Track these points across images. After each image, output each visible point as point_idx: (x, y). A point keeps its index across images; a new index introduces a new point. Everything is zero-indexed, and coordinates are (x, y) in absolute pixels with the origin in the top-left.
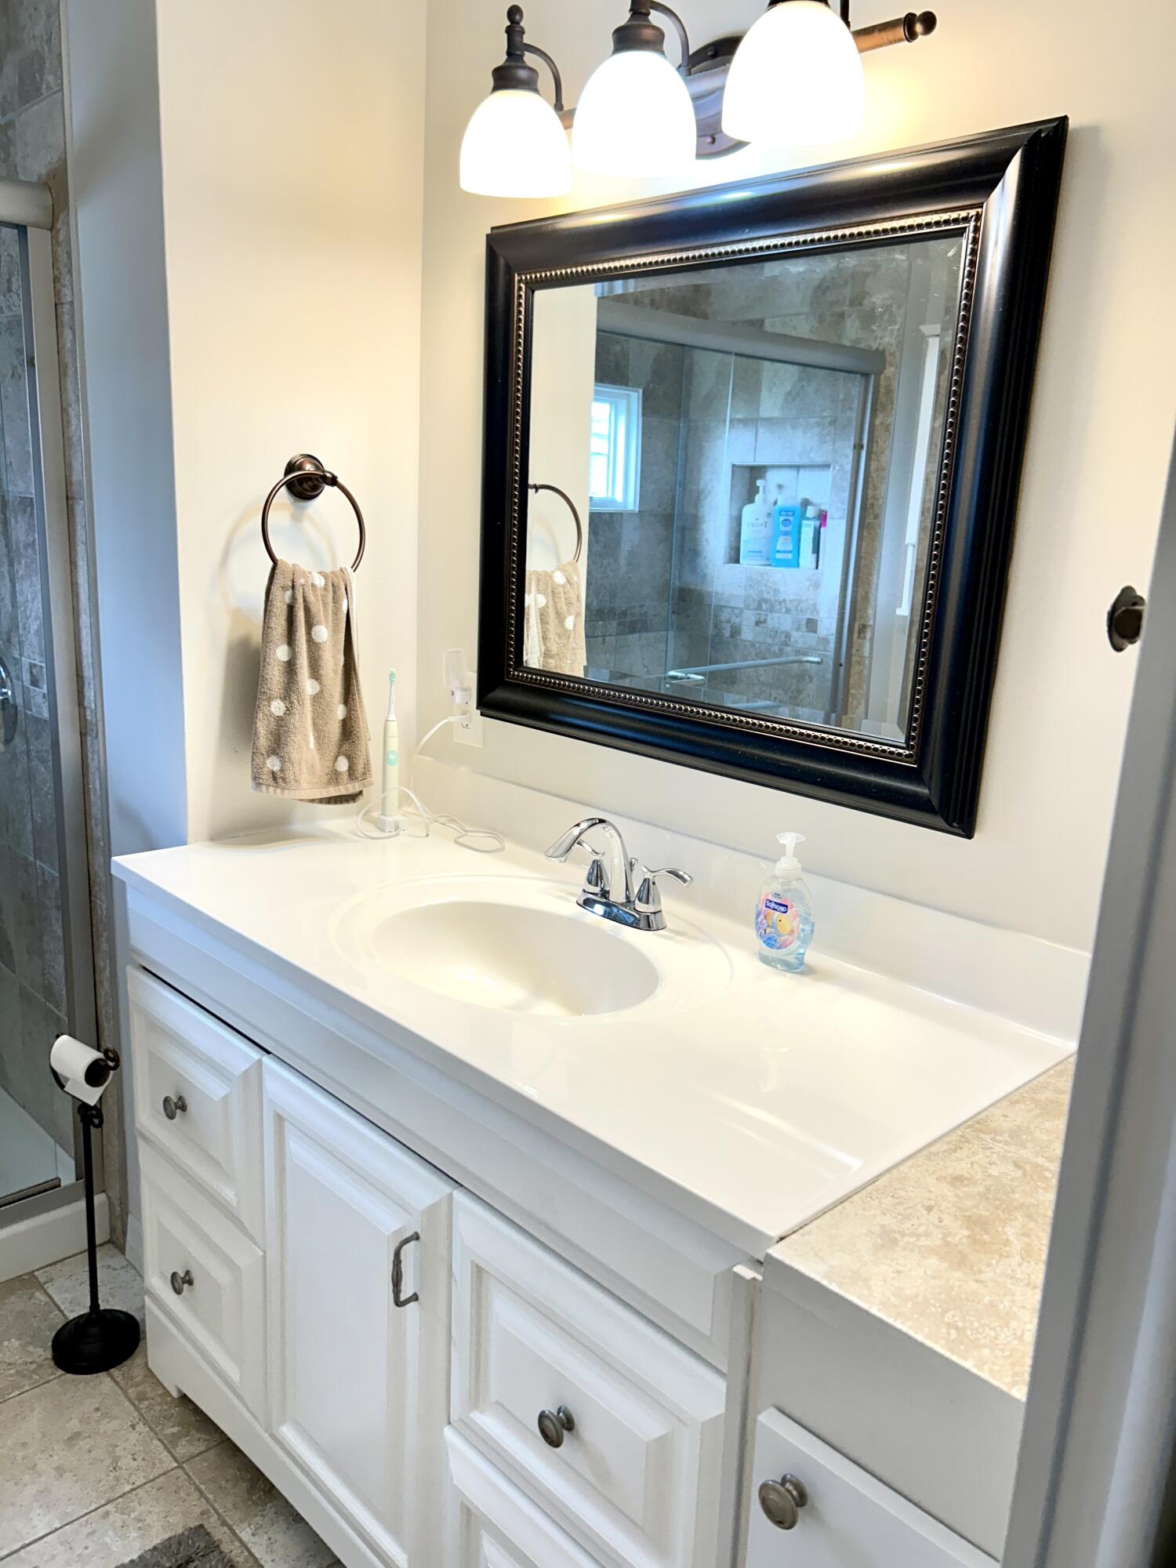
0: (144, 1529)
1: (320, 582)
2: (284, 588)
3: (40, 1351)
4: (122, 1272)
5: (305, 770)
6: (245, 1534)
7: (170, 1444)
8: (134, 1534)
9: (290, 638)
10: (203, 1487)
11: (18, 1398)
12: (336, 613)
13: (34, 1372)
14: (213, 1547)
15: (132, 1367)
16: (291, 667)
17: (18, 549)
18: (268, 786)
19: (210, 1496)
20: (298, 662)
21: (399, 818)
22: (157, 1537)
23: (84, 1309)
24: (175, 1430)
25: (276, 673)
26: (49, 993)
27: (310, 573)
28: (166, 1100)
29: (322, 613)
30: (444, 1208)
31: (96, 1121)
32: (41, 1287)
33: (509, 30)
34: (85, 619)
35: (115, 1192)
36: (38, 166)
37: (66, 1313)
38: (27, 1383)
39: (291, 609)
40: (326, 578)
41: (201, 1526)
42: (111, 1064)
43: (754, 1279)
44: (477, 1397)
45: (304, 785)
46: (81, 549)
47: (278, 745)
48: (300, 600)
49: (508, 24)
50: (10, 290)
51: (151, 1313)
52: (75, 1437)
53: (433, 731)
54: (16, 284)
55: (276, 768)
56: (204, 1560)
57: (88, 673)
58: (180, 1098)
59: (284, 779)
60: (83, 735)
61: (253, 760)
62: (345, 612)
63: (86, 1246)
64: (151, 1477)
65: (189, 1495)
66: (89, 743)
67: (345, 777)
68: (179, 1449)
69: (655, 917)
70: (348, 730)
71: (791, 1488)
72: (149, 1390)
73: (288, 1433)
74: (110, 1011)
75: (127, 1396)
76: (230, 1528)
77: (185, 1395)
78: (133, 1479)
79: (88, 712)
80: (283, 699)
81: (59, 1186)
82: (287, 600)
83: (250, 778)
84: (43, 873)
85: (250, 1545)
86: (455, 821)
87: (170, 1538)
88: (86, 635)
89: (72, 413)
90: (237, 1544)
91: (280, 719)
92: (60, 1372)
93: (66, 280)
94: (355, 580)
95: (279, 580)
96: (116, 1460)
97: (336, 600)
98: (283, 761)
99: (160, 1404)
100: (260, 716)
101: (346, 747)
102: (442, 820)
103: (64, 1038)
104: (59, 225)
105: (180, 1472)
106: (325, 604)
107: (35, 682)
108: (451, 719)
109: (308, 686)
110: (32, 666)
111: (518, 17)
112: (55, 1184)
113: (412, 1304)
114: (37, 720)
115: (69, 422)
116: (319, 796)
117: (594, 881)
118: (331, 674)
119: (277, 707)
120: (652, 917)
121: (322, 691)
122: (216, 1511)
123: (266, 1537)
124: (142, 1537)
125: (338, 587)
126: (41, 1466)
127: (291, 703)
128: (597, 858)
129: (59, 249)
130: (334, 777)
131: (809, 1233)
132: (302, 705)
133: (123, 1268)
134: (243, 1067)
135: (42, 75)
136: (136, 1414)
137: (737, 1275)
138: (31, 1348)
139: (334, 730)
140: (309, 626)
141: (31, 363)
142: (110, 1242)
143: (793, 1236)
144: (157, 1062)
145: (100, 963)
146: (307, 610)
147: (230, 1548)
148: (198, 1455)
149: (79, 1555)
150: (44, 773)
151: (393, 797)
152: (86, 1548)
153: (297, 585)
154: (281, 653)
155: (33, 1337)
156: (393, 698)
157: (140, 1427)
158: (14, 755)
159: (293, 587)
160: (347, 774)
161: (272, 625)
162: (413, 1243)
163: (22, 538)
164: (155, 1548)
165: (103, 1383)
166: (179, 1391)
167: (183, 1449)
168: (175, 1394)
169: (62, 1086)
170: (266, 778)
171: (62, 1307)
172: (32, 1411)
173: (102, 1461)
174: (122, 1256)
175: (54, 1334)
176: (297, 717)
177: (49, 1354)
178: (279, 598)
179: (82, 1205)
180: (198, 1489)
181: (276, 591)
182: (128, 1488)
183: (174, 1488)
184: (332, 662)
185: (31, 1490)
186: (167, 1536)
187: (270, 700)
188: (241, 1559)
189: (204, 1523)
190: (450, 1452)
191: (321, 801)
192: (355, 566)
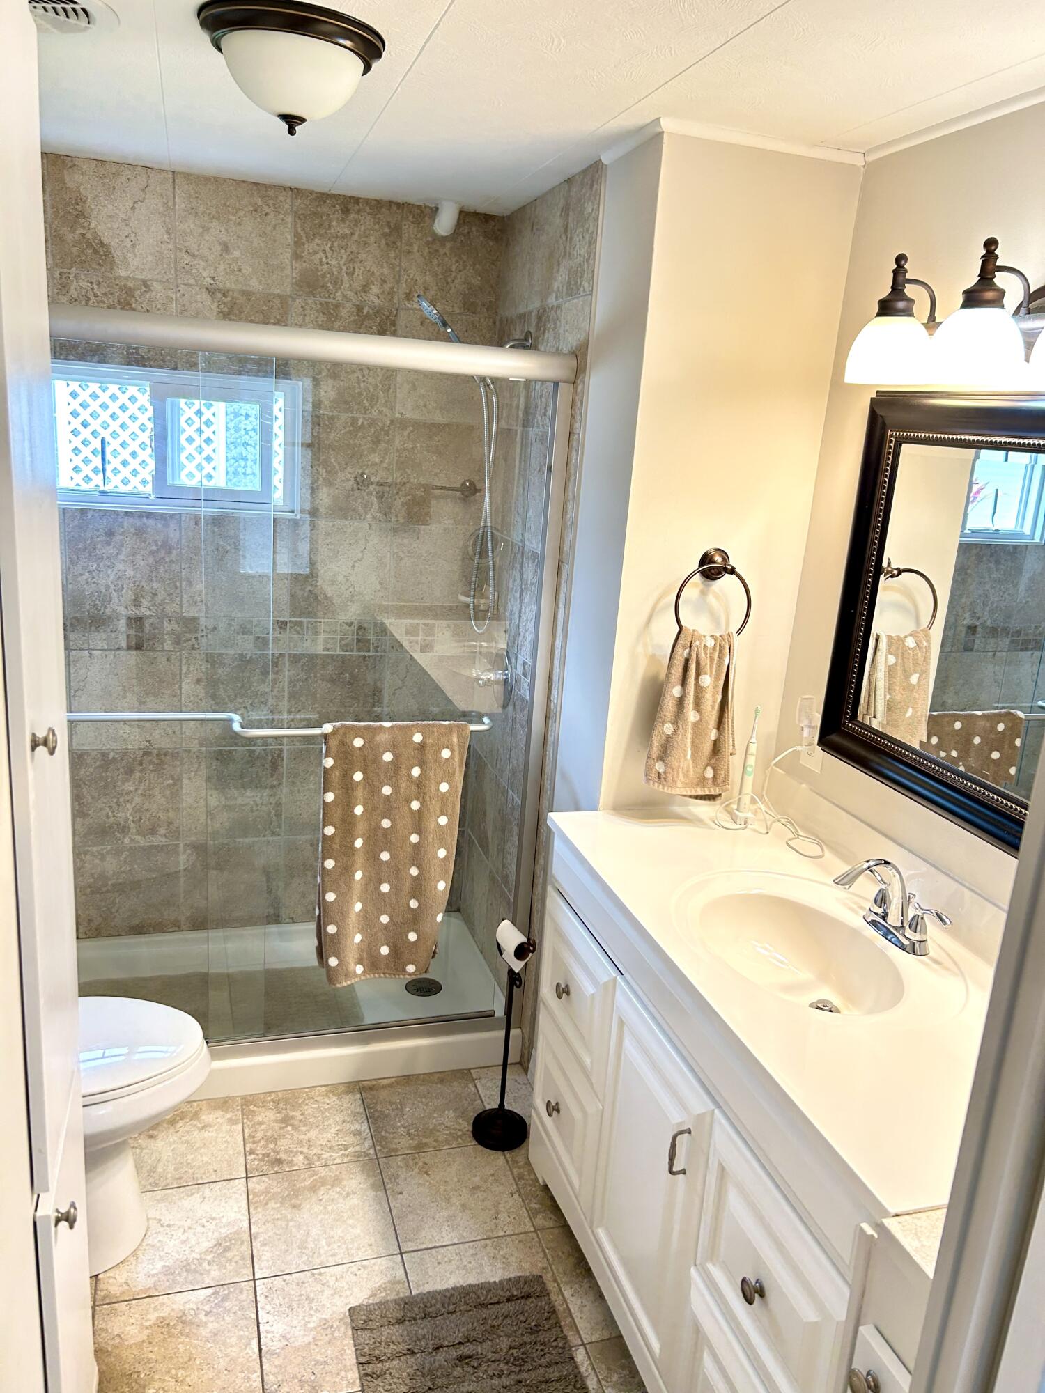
0: (507, 1265)
1: (710, 643)
2: (684, 648)
3: (466, 1124)
4: (524, 1087)
5: (681, 774)
6: (567, 1293)
7: (532, 1214)
8: (499, 1265)
9: (684, 682)
10: (547, 1251)
11: (448, 1151)
12: (720, 664)
13: (460, 1137)
14: (544, 1293)
15: (518, 1154)
16: (681, 702)
17: (527, 584)
18: (654, 782)
19: (550, 1259)
20: (686, 699)
21: (749, 815)
22: (511, 1274)
23: (495, 1105)
24: (537, 1206)
25: (671, 705)
26: (505, 879)
27: (704, 637)
28: (558, 985)
29: (708, 666)
30: (708, 1119)
31: (518, 983)
32: (473, 1080)
33: (895, 272)
34: (558, 643)
35: (527, 1029)
36: (571, 340)
37: (485, 1104)
38: (455, 1142)
39: (687, 661)
40: (716, 640)
41: (541, 1277)
42: (532, 949)
43: (872, 1236)
44: (712, 1254)
45: (679, 784)
46: (562, 596)
47: (664, 755)
48: (694, 656)
49: (895, 266)
50: (545, 415)
51: (535, 1123)
52: (475, 1188)
53: (784, 754)
54: (549, 413)
55: (661, 771)
56: (538, 1300)
57: (555, 678)
58: (567, 986)
59: (665, 779)
60: (547, 718)
61: (647, 762)
62: (727, 664)
63: (501, 1063)
64: (516, 1232)
65: (538, 1253)
66: (550, 725)
67: (710, 782)
68: (537, 1220)
69: (919, 945)
70: (716, 748)
71: (871, 1379)
72: (526, 1173)
73: (601, 1233)
74: (539, 906)
75: (512, 1174)
76: (558, 1285)
77: (547, 1186)
78: (506, 1228)
79: (552, 704)
80: (673, 723)
81: (493, 1016)
82: (685, 655)
83: (643, 774)
84: (513, 800)
85: (569, 1302)
86: (793, 825)
87: (519, 1277)
88: (557, 652)
89: (569, 507)
90: (561, 1297)
91: (668, 737)
92: (474, 1142)
93: (577, 417)
94: (738, 641)
95: (681, 641)
96: (498, 1213)
97: (721, 657)
98: (666, 766)
99: (531, 1185)
100: (656, 732)
101: (713, 761)
102: (783, 821)
103: (506, 922)
104: (579, 382)
105: (534, 1235)
106: (712, 659)
107: (524, 674)
108: (798, 748)
109: (691, 716)
110: (525, 663)
111: (903, 262)
112: (490, 1015)
113: (681, 1176)
114: (522, 699)
115: (567, 512)
116: (689, 793)
117: (879, 902)
118: (709, 708)
119: (668, 728)
120: (917, 946)
121: (701, 720)
122: (552, 1270)
123: (580, 1301)
124: (504, 1269)
125: (724, 646)
126: (454, 1200)
127: (678, 727)
128: (883, 886)
129: (577, 398)
130: (702, 781)
131: (919, 1219)
132: (685, 729)
133: (524, 1084)
134: (605, 979)
135: (581, 281)
136: (515, 1187)
137: (862, 1230)
138: (460, 1121)
139: (707, 747)
140: (698, 674)
141: (550, 469)
142: (520, 1063)
143: (906, 1217)
144: (557, 957)
145: (538, 872)
146: (698, 663)
147: (556, 1299)
148: (548, 1228)
149: (465, 1266)
150: (521, 734)
151: (746, 799)
152: (470, 1263)
153: (694, 645)
154: (676, 691)
155: (463, 1113)
156: (756, 726)
157: (516, 1196)
158: (506, 716)
159: (691, 647)
160: (711, 780)
161: (673, 672)
162: (686, 1135)
163: (530, 577)
164: (510, 1279)
165: (498, 1160)
166: (544, 1181)
167: (539, 1221)
168: (541, 1183)
169: (501, 954)
170: (654, 776)
171: (483, 1099)
172: (454, 1162)
173: (490, 1210)
174: (524, 1074)
175: (476, 1115)
176: (680, 737)
177: (470, 1128)
178: (680, 653)
179: (503, 1033)
180: (543, 1251)
181: (679, 648)
182: (501, 1234)
183: (530, 1245)
184: (711, 700)
185: (445, 1213)
186: (519, 1274)
187: (663, 723)
188: (561, 1309)
189: (543, 1275)
190: (692, 1286)
191: (691, 796)
192: (739, 632)
